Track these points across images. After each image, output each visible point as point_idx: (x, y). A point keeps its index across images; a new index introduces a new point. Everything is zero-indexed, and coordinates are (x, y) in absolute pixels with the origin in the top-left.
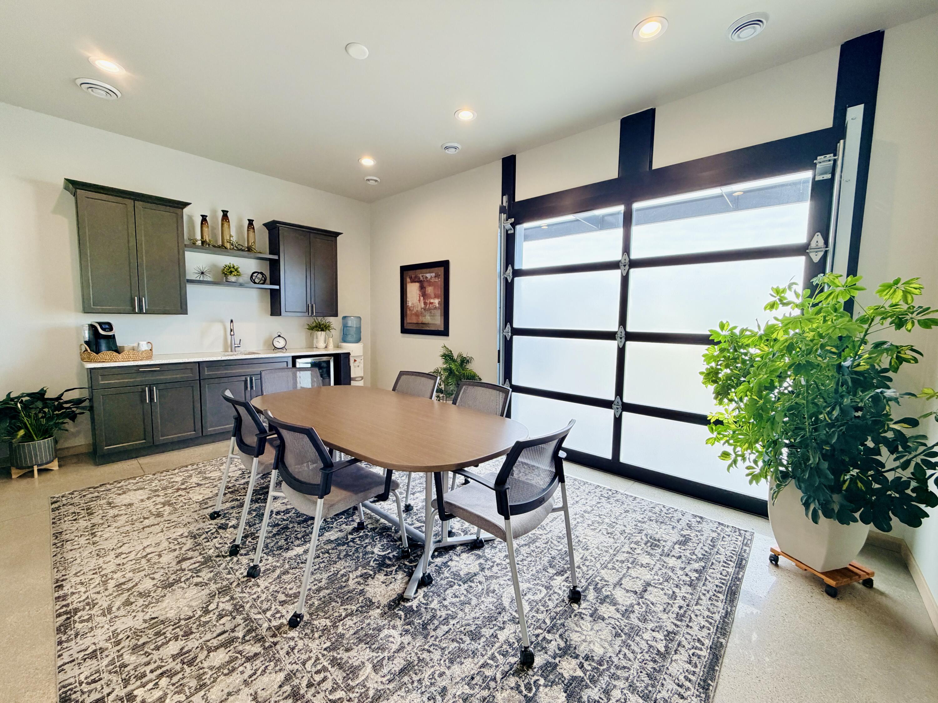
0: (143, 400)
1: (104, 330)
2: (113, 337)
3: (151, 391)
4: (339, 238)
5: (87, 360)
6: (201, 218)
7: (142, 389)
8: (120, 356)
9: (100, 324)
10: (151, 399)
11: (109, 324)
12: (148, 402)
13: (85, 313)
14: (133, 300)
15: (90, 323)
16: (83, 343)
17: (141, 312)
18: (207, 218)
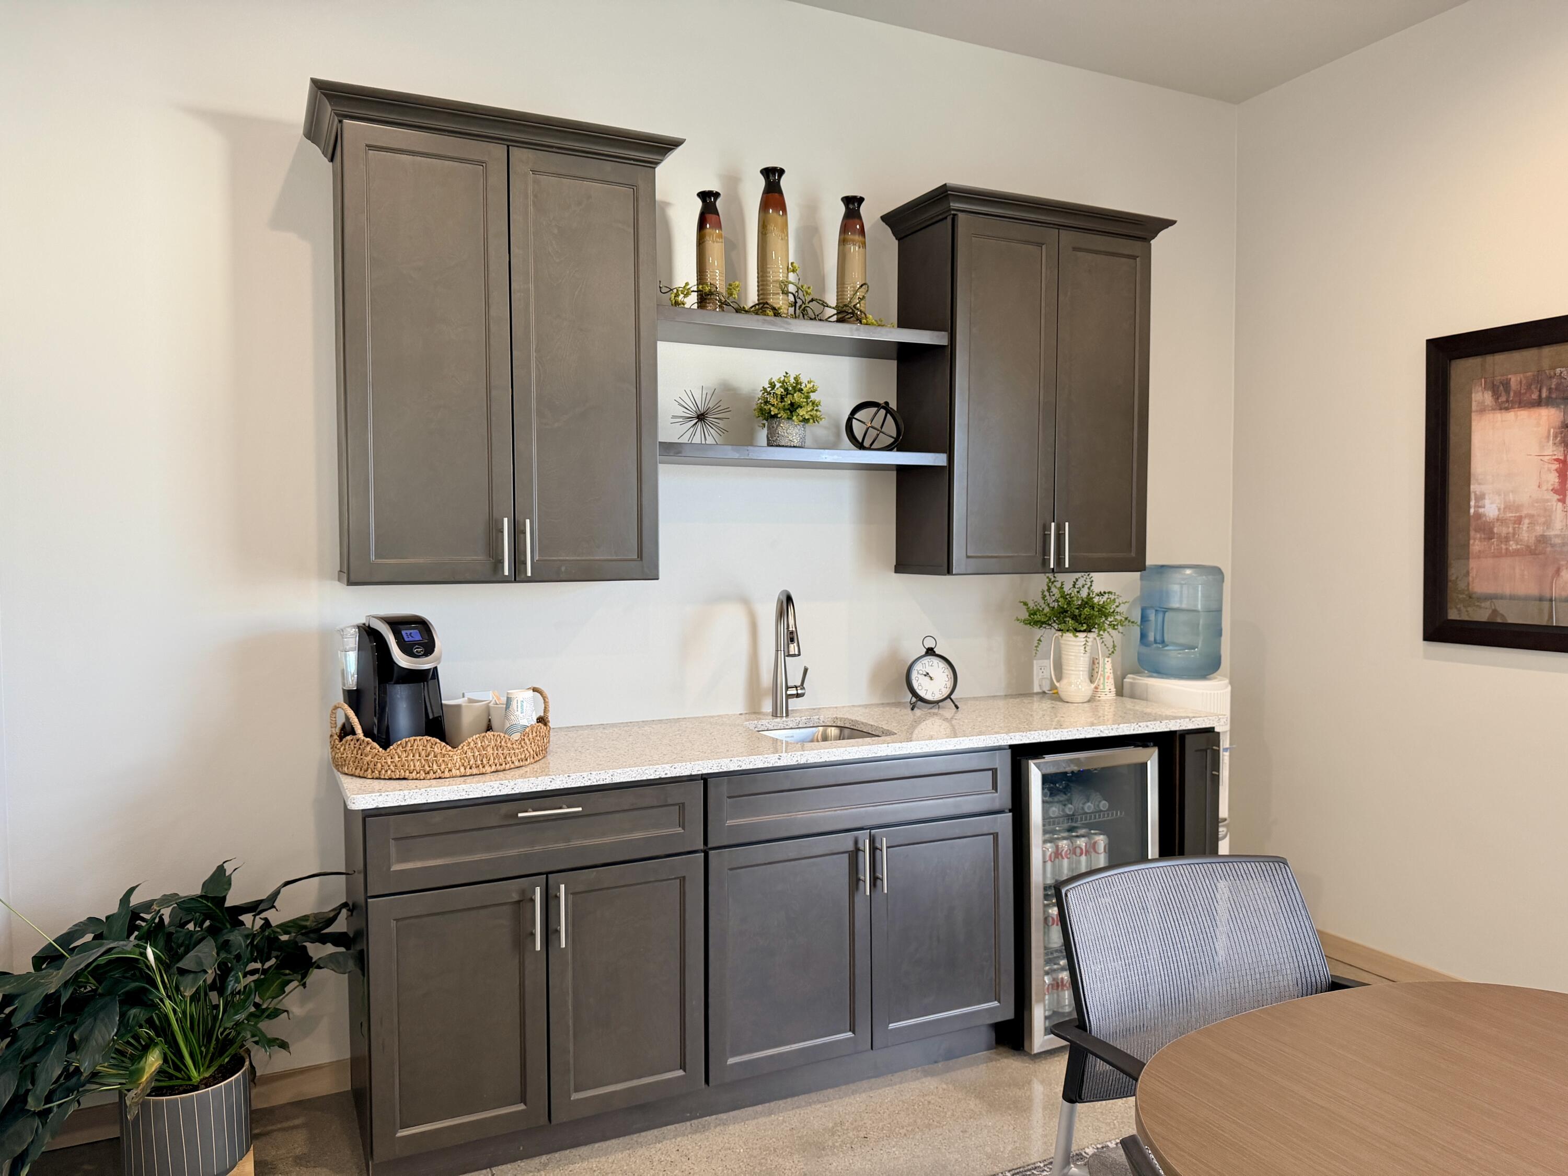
0: (522, 937)
1: (407, 649)
2: (432, 675)
3: (549, 900)
4: (1160, 244)
5: (351, 769)
6: (699, 204)
7: (523, 892)
8: (456, 755)
9: (396, 624)
10: (550, 932)
11: (422, 625)
12: (538, 948)
13: (350, 583)
14: (494, 530)
15: (362, 620)
16: (340, 698)
17: (518, 576)
18: (719, 203)
